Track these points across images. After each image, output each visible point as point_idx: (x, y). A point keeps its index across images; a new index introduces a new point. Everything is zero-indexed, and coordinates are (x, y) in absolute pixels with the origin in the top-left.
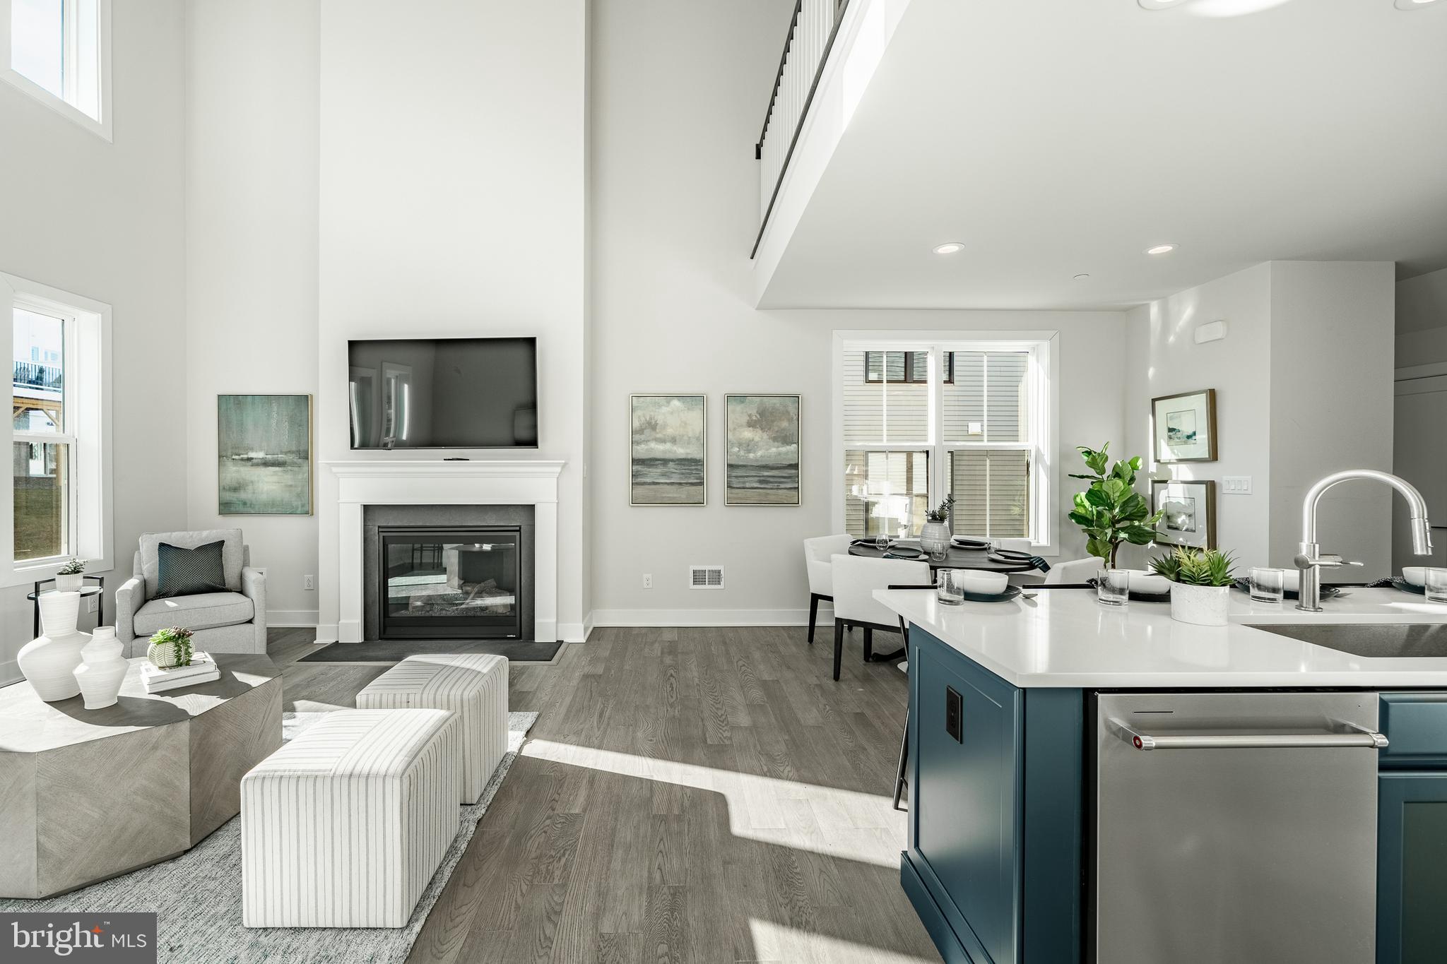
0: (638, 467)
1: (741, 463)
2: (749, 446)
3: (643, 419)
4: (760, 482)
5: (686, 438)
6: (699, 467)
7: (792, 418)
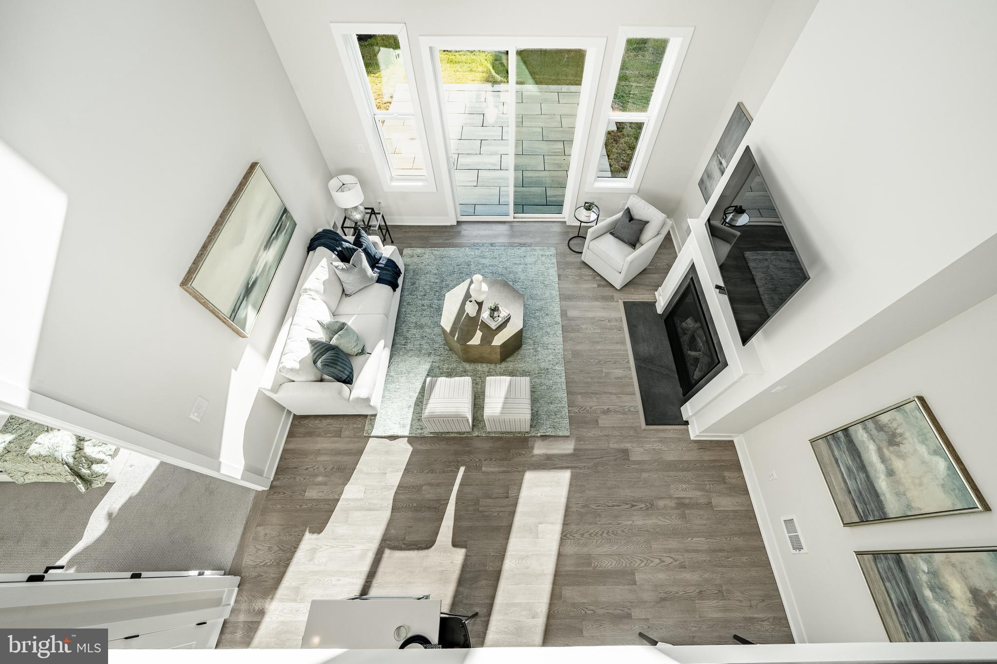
0: (843, 437)
2: (940, 589)
3: (894, 425)
5: (902, 488)
6: (878, 516)
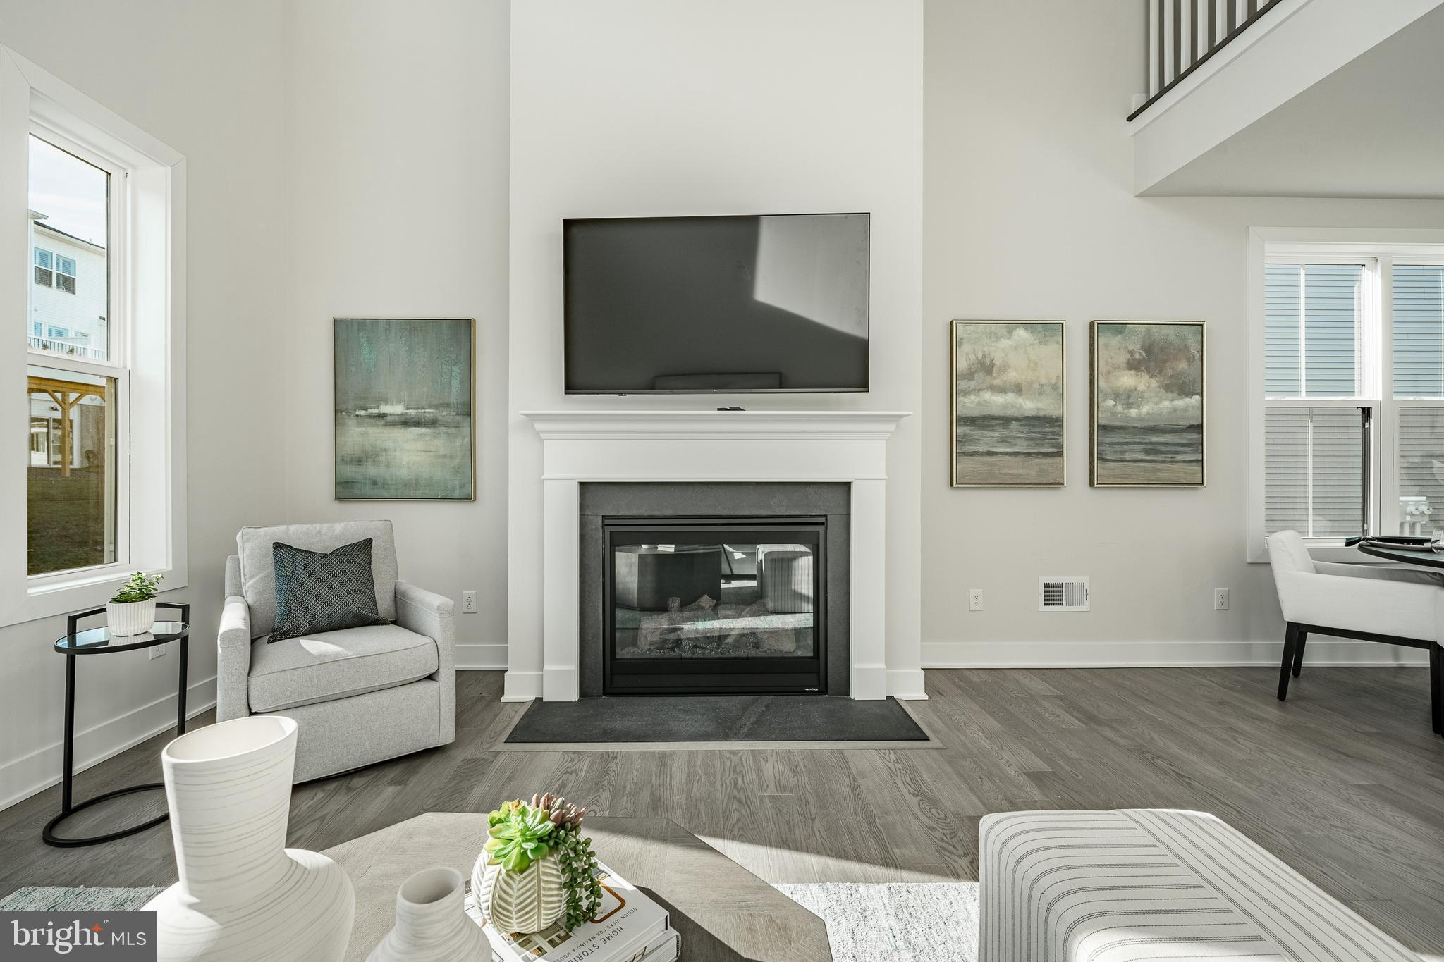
1: (1118, 424)
2: (1129, 398)
3: (973, 357)
4: (1147, 452)
5: (1036, 386)
6: (1056, 430)
7: (1194, 357)
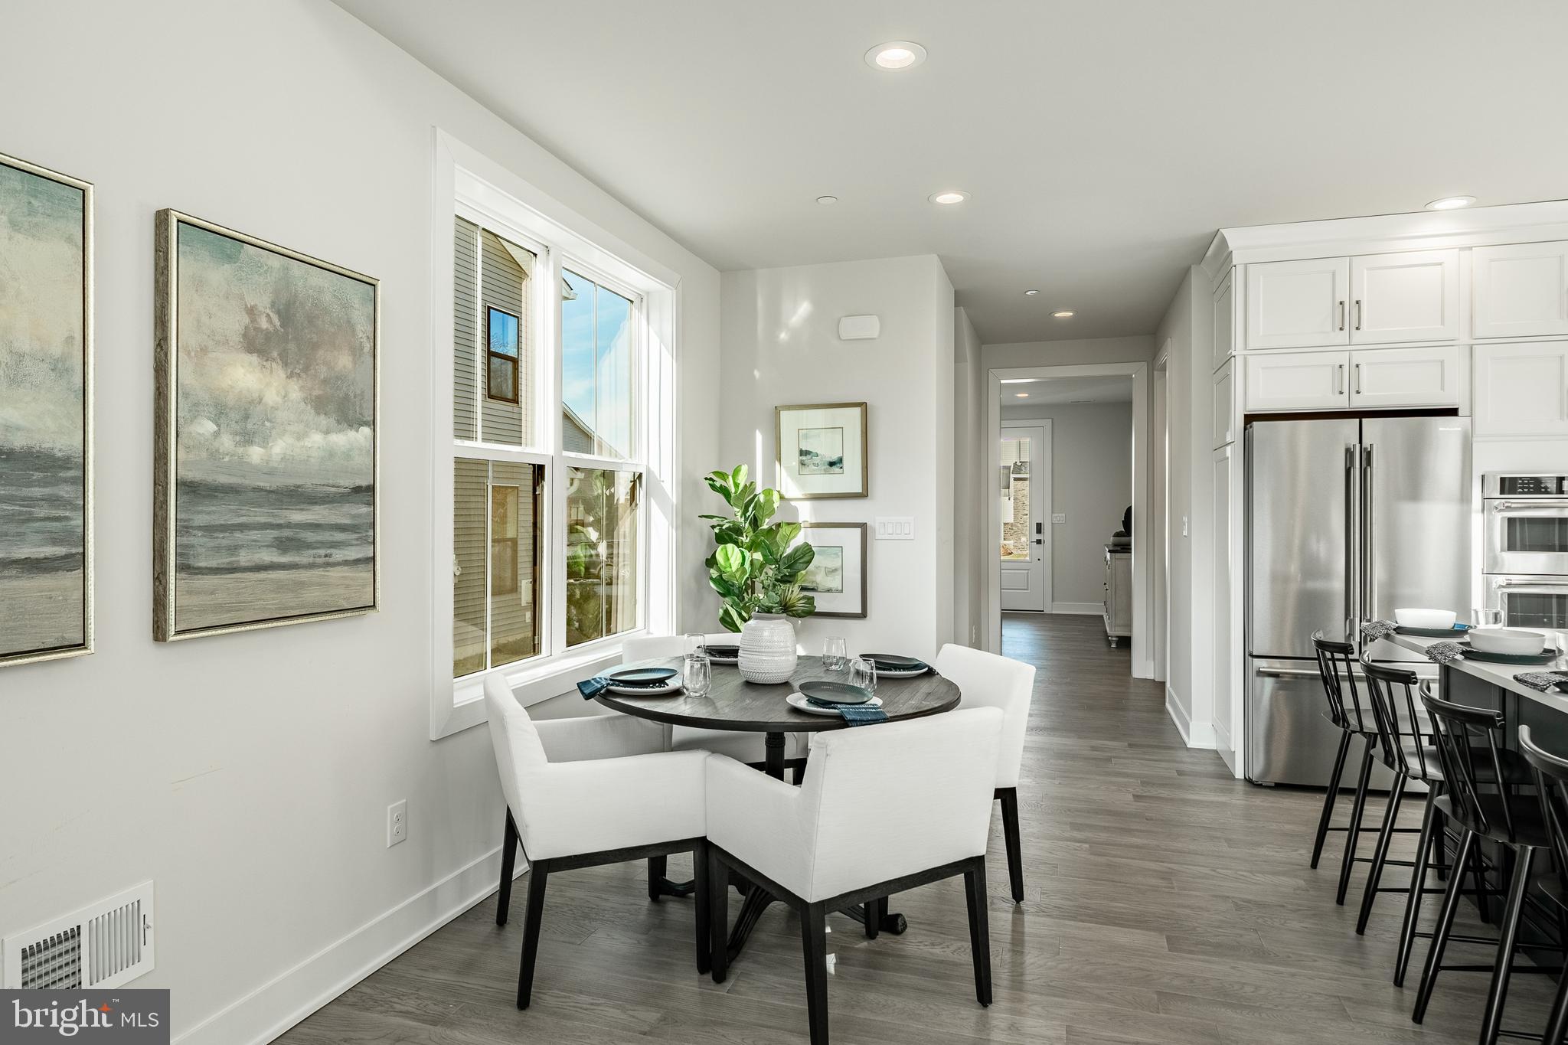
1: (223, 479)
